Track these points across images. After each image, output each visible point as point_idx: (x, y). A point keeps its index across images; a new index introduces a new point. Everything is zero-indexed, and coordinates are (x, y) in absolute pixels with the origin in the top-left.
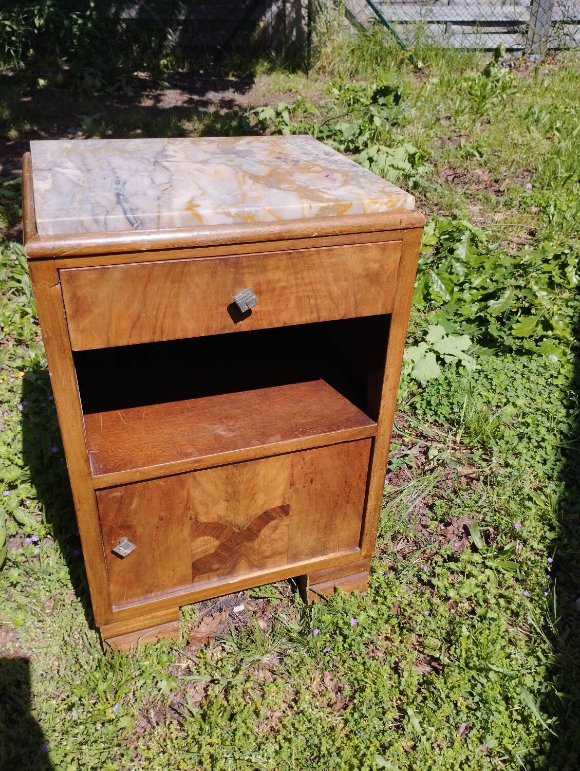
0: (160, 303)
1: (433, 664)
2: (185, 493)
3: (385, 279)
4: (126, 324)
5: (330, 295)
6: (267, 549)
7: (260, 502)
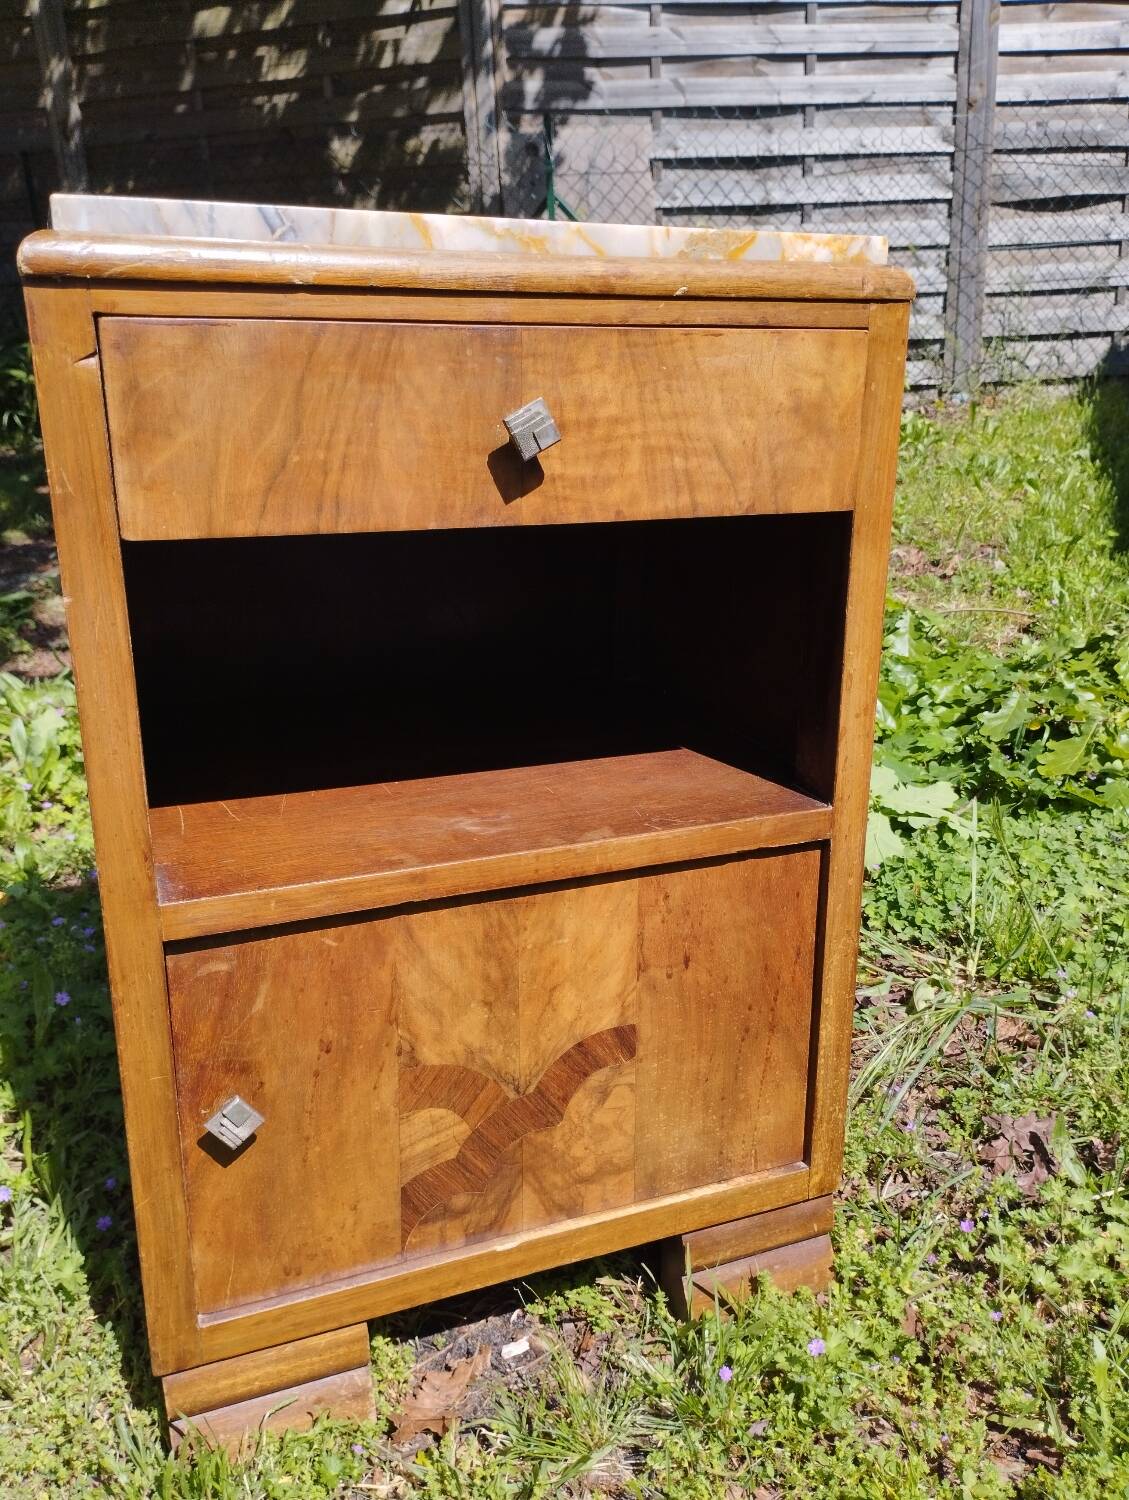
0: (333, 431)
1: (1031, 1453)
2: (384, 975)
3: (835, 421)
4: (253, 480)
5: (717, 450)
6: (583, 1154)
7: (568, 1014)
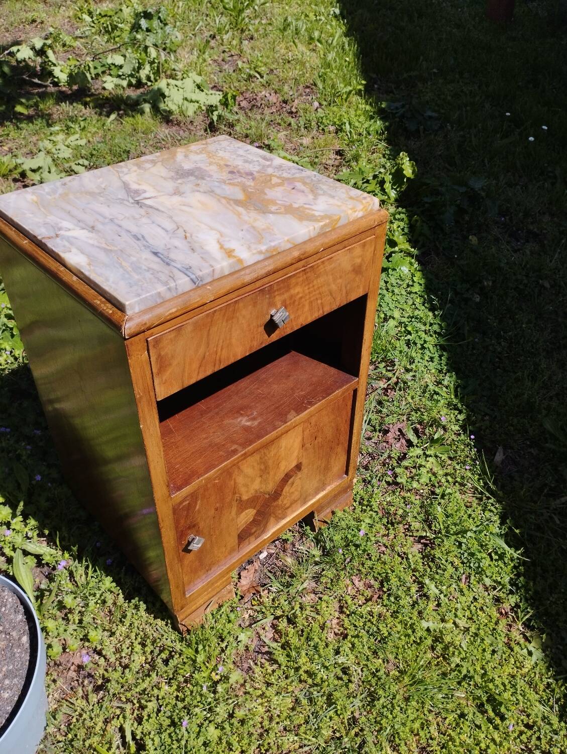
0: (218, 341)
1: (422, 541)
2: (232, 483)
3: (364, 268)
4: (195, 366)
5: (331, 293)
6: (287, 502)
7: (282, 468)
